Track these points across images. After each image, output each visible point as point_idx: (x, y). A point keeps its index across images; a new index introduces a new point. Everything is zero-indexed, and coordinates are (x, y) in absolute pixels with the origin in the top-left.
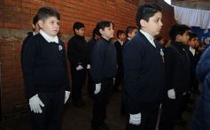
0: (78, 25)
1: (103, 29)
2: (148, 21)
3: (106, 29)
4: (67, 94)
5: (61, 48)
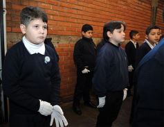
5: (47, 59)
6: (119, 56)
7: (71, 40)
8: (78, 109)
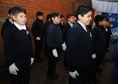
2: (83, 16)
4: (32, 59)
5: (28, 32)
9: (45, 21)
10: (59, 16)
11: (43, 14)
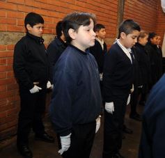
0: (33, 19)
1: (76, 30)
3: (82, 29)
6: (89, 69)
7: (9, 39)
8: (26, 149)
9: (48, 39)
10: (92, 24)
11: (41, 21)
